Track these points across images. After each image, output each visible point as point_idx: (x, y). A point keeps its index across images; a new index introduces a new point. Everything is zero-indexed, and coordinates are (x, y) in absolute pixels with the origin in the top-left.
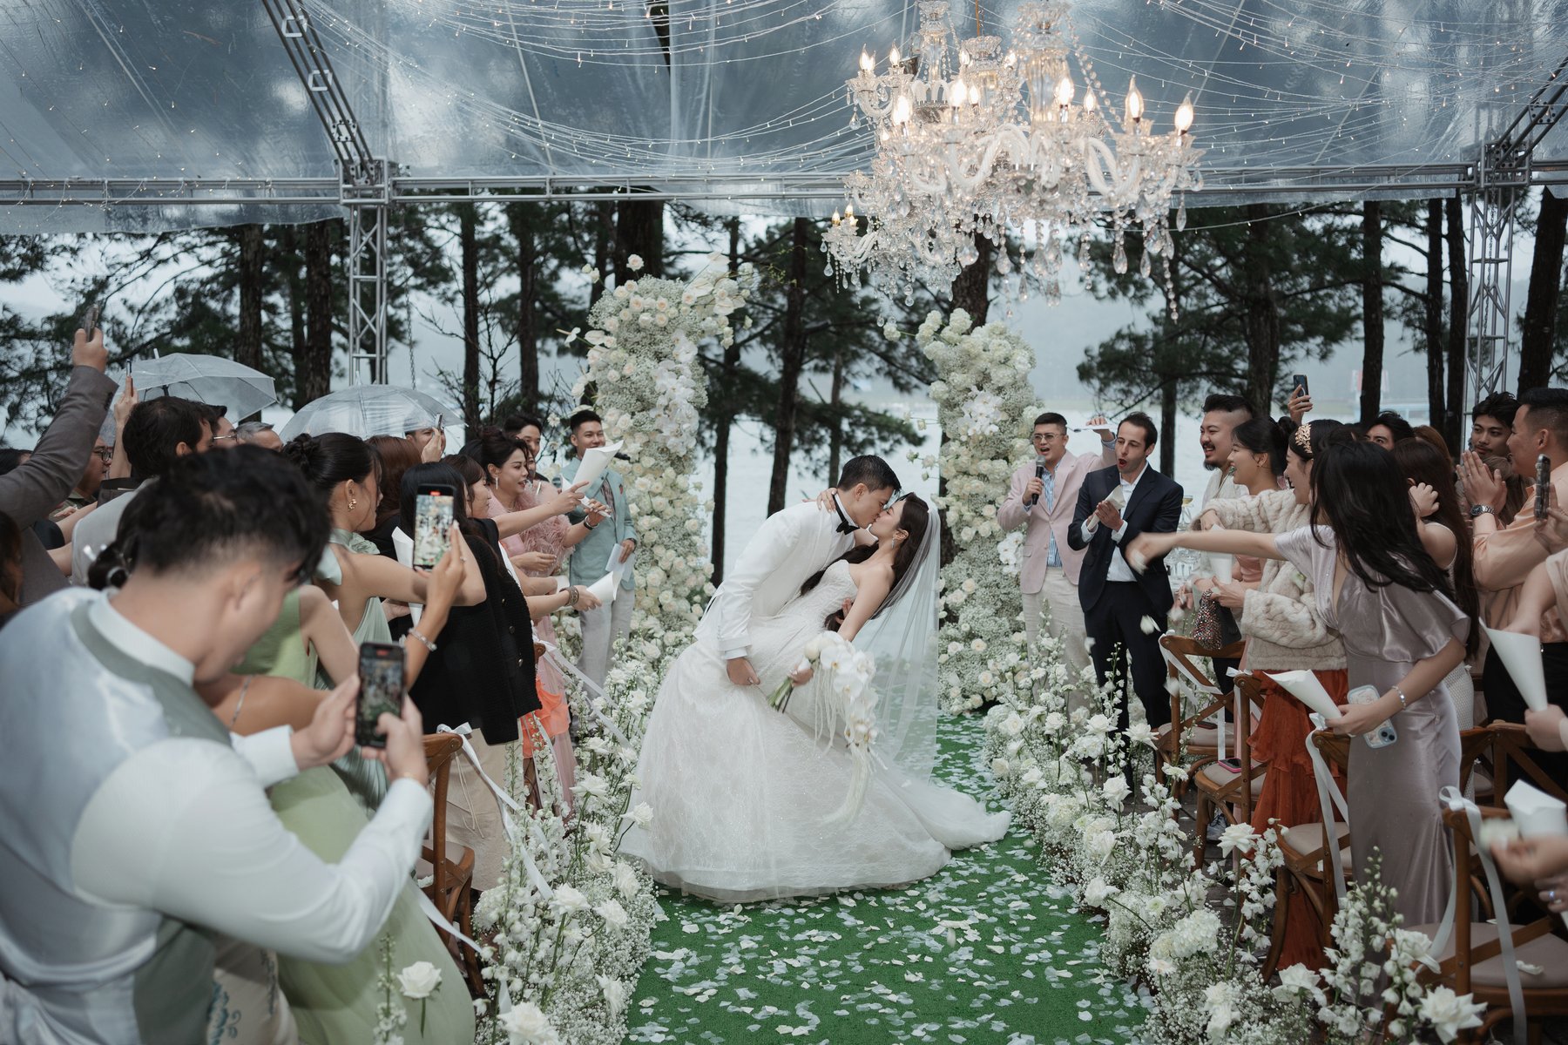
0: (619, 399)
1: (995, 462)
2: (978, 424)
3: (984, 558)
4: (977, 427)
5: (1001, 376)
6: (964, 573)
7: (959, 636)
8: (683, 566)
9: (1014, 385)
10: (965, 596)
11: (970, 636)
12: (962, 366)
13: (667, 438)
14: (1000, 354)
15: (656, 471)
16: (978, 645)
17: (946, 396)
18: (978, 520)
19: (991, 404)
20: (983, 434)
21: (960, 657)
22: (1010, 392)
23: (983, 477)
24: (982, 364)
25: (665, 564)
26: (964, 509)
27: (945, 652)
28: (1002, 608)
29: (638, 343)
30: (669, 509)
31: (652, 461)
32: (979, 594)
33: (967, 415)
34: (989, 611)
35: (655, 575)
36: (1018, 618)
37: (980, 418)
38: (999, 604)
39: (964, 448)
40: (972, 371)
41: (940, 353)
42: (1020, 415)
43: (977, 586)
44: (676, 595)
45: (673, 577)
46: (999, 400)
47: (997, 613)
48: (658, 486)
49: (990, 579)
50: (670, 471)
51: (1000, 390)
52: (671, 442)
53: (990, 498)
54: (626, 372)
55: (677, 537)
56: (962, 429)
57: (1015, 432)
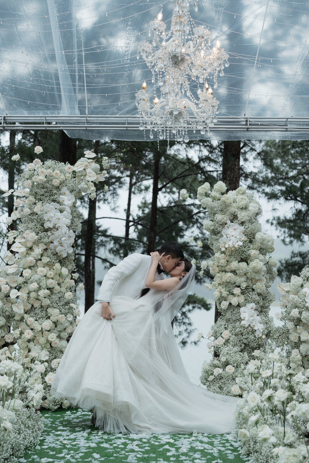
0: (31, 225)
1: (240, 263)
2: (231, 242)
3: (234, 318)
4: (231, 243)
5: (242, 215)
6: (223, 327)
7: (220, 365)
8: (64, 319)
9: (250, 221)
10: (224, 341)
11: (227, 364)
12: (221, 211)
13: (56, 247)
14: (243, 203)
15: (49, 265)
16: (230, 369)
17: (213, 227)
18: (231, 297)
19: (238, 231)
20: (234, 246)
21: (220, 377)
22: (248, 224)
23: (234, 272)
24: (233, 209)
25: (54, 319)
26: (223, 290)
27: (212, 374)
28: (245, 348)
29: (43, 195)
30: (57, 287)
31: (48, 259)
32: (231, 339)
33: (225, 236)
34: (237, 349)
35: (47, 324)
36: (253, 354)
37: (232, 238)
38: (243, 345)
39: (223, 255)
40: (228, 213)
41: (209, 203)
42: (254, 238)
43: (230, 335)
44: (59, 337)
45: (58, 326)
46: (242, 228)
47: (241, 351)
48: (51, 273)
49: (238, 330)
50: (58, 265)
51: (242, 223)
52: (59, 249)
53: (237, 284)
54: (36, 210)
55: (62, 303)
56: (221, 245)
57: (251, 246)
